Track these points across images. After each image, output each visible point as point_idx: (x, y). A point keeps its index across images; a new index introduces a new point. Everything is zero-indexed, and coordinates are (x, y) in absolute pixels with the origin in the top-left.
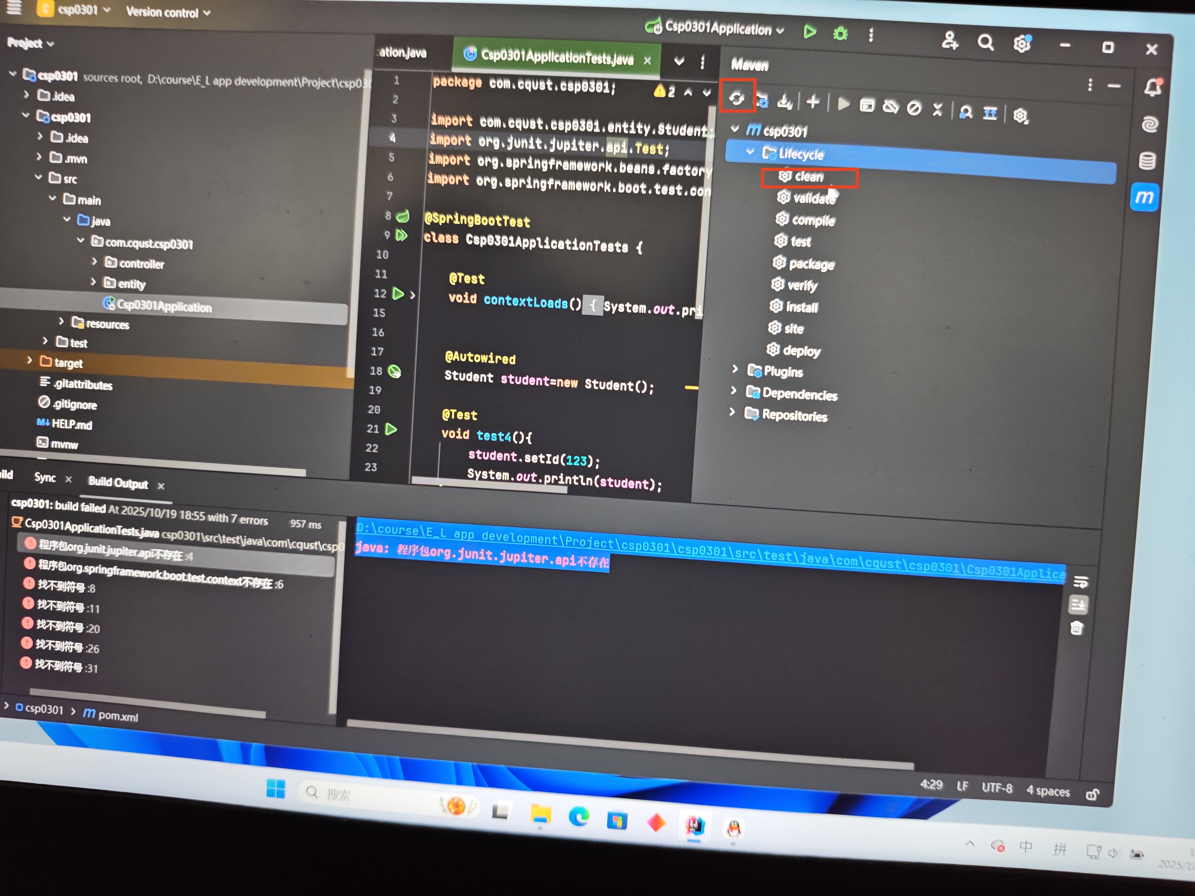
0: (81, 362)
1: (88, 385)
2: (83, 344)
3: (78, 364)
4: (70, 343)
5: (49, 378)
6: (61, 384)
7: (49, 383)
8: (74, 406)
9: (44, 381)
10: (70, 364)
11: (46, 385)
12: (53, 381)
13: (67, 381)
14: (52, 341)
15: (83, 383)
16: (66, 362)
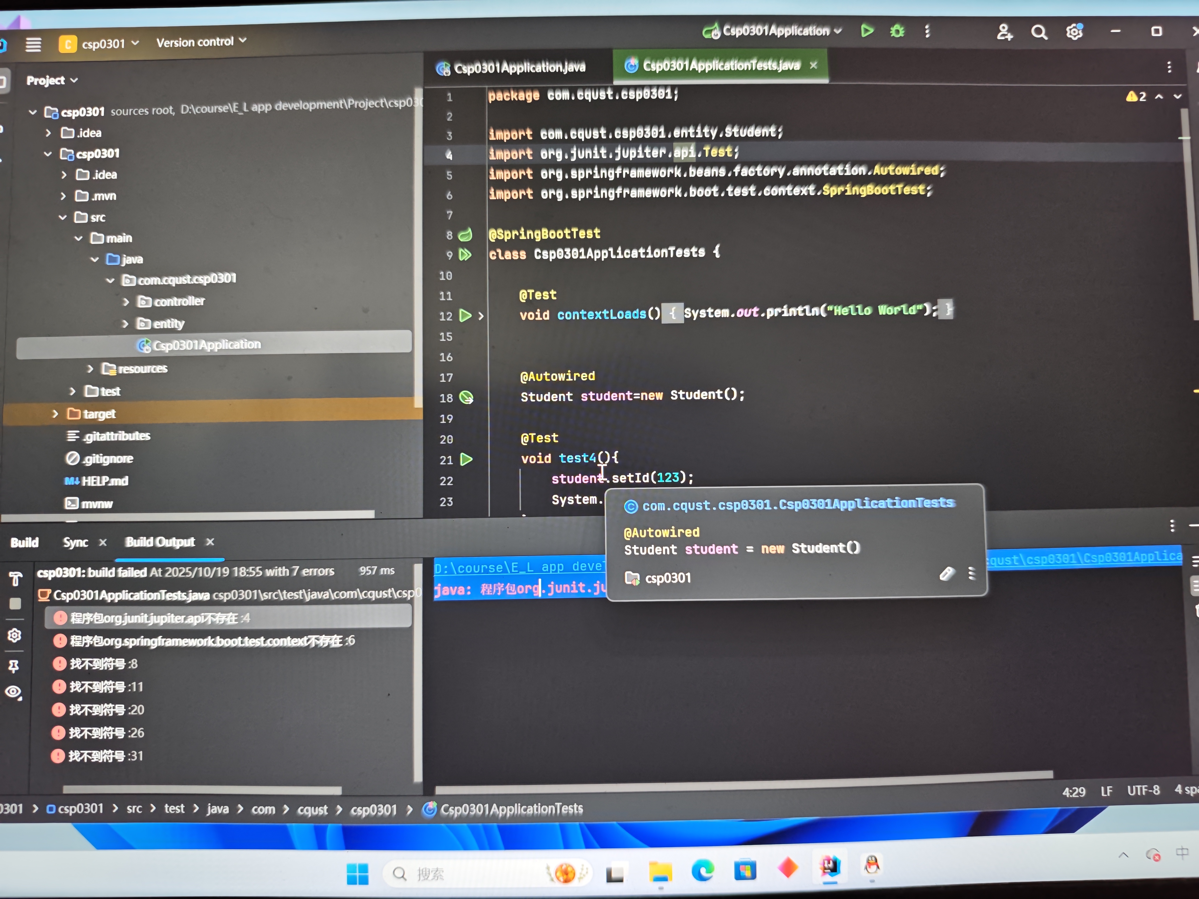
0: (113, 411)
1: (122, 436)
2: (116, 392)
3: (111, 414)
4: (100, 392)
5: (78, 432)
6: (90, 438)
7: (78, 437)
8: (107, 460)
9: (72, 436)
10: (102, 415)
11: (75, 440)
12: (82, 435)
13: (98, 434)
14: (80, 391)
15: (116, 435)
16: (96, 413)
